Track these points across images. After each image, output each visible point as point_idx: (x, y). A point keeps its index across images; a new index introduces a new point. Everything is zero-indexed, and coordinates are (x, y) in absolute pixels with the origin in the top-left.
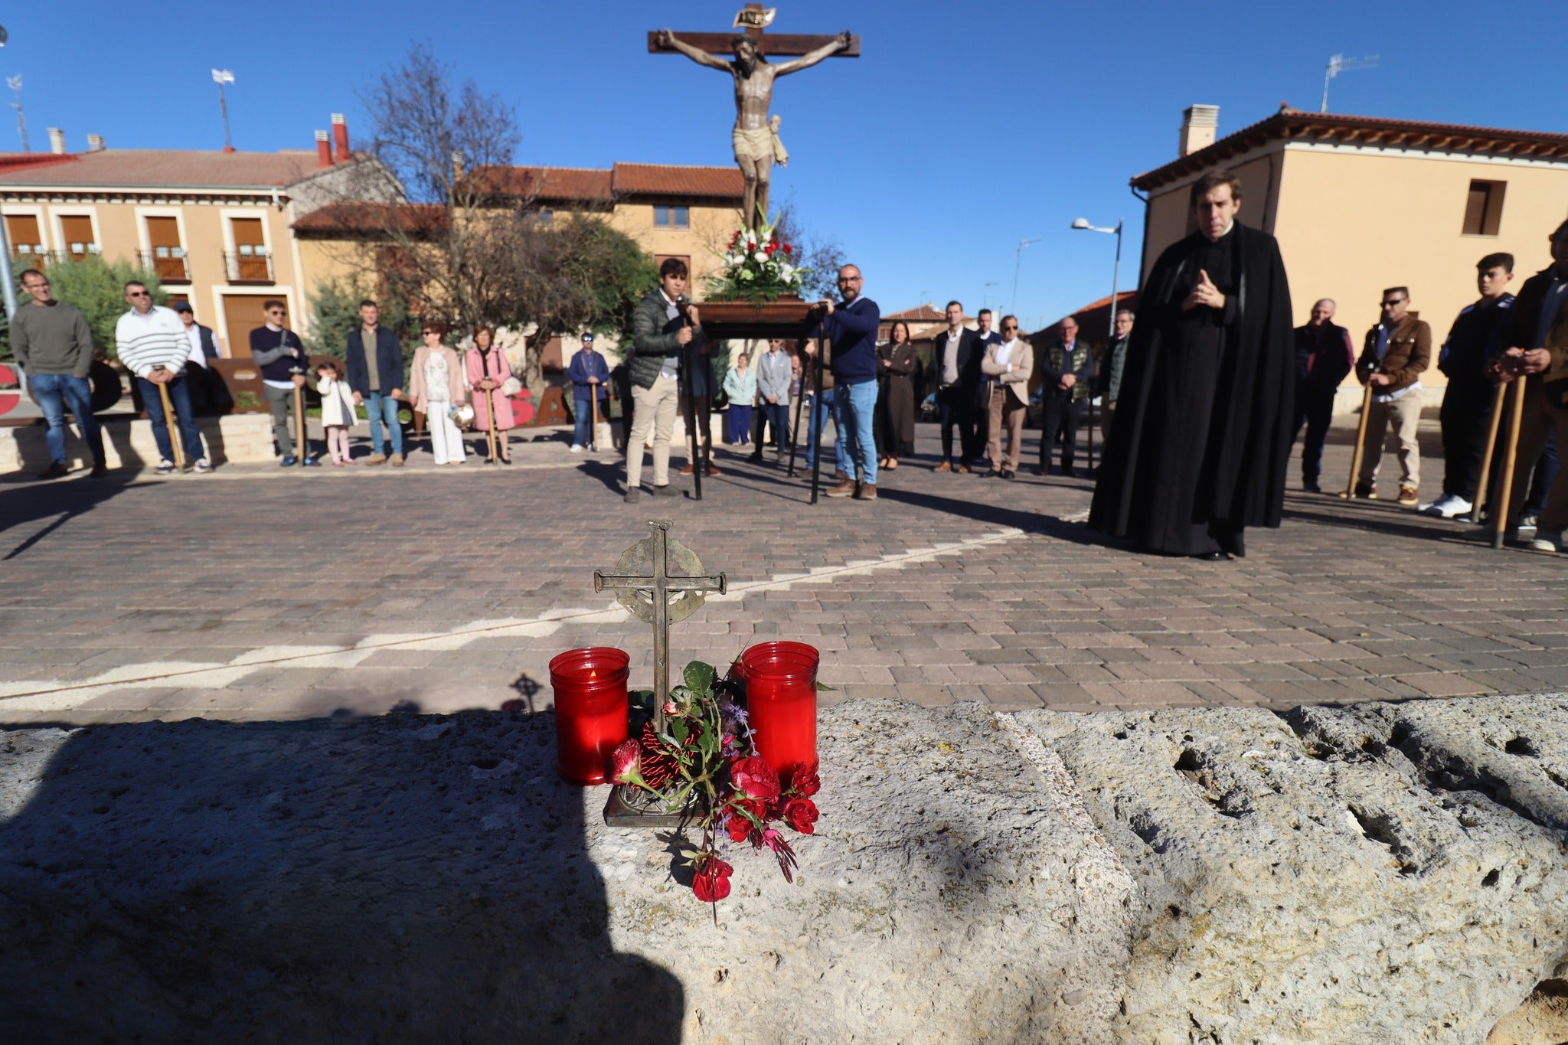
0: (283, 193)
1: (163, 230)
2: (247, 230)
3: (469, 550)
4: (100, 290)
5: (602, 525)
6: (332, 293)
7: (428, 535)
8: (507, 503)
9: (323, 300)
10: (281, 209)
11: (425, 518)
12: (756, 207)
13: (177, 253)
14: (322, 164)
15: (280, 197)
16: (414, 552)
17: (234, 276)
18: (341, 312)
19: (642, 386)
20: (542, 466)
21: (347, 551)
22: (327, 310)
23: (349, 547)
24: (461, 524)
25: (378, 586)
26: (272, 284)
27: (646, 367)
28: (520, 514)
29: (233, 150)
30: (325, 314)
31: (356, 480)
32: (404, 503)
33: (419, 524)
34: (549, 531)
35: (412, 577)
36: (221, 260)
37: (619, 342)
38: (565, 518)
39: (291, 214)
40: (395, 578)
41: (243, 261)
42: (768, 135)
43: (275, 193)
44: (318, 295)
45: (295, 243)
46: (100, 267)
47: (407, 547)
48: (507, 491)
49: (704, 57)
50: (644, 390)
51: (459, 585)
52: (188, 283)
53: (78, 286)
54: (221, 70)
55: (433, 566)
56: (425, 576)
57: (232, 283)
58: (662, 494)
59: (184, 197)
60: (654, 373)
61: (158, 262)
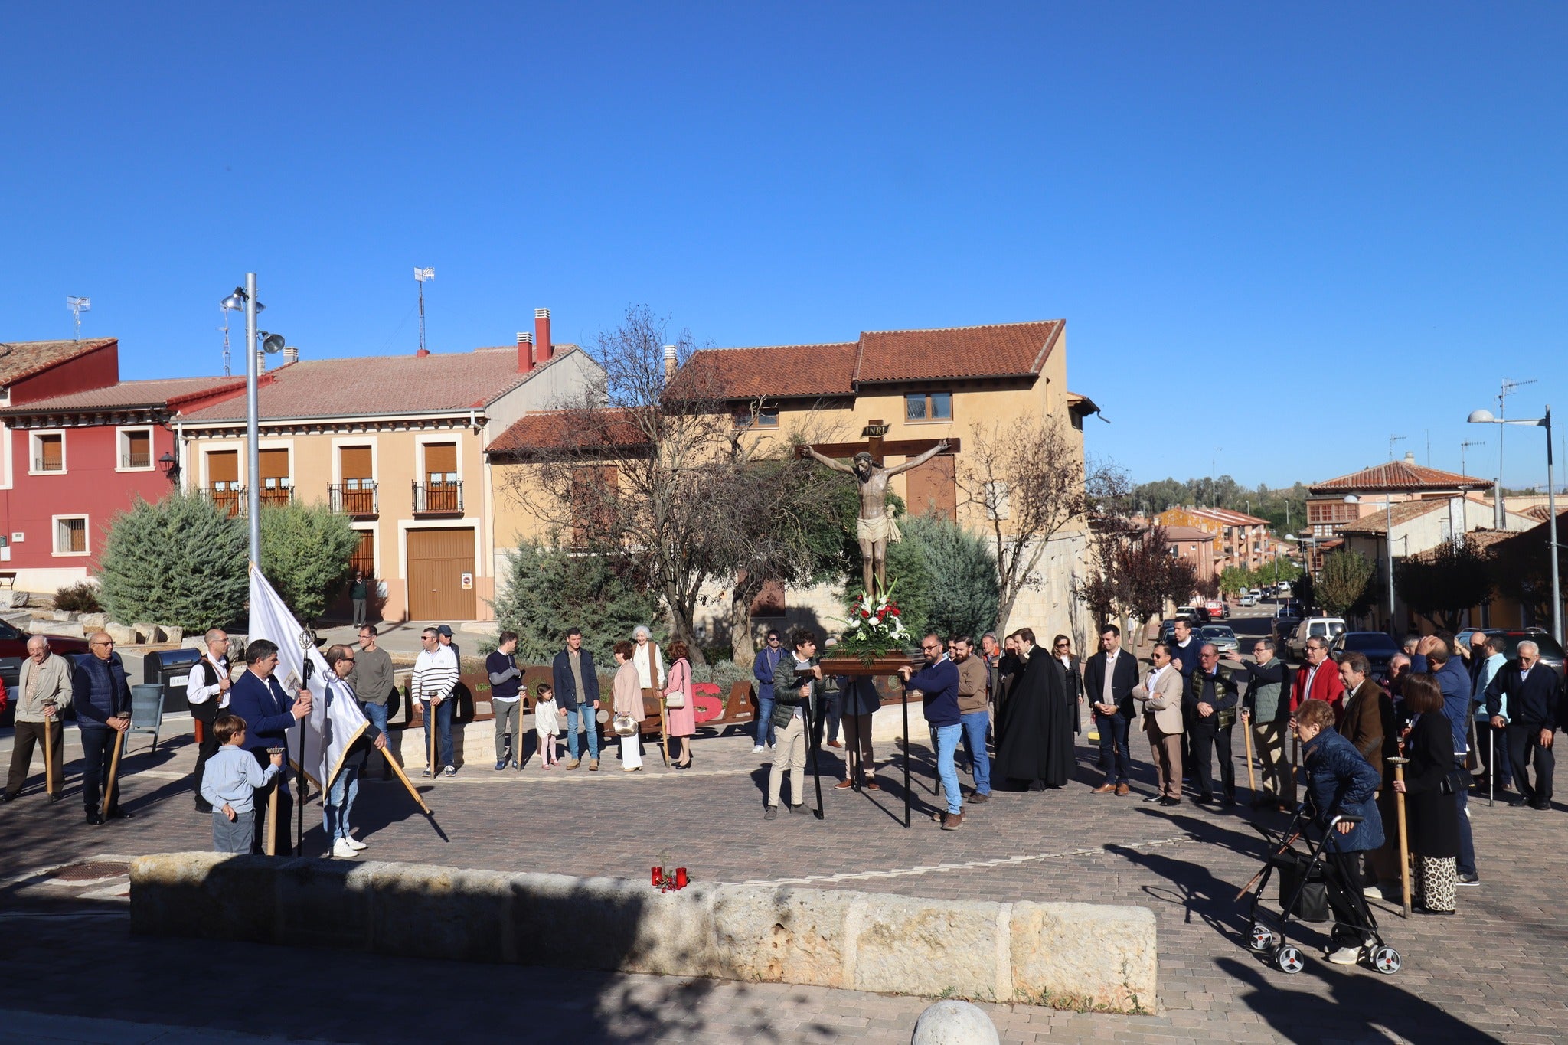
0: (481, 415)
1: (356, 459)
2: (441, 455)
3: (648, 852)
4: (297, 538)
5: (734, 839)
6: (533, 553)
7: (624, 840)
8: (678, 816)
9: (524, 559)
10: (476, 431)
11: (622, 827)
12: (874, 576)
13: (367, 485)
14: (520, 369)
15: (477, 419)
16: (617, 852)
17: (421, 508)
18: (540, 573)
19: (781, 726)
20: (720, 772)
21: (581, 849)
22: (525, 570)
23: (582, 846)
24: (644, 833)
25: (602, 868)
26: (460, 516)
27: (782, 712)
28: (683, 827)
29: (427, 352)
30: (523, 575)
31: (568, 786)
32: (608, 814)
33: (619, 832)
34: (698, 841)
35: (617, 865)
36: (410, 491)
37: (847, 585)
38: (712, 831)
39: (489, 436)
40: (609, 865)
41: (432, 491)
42: (886, 519)
43: (472, 415)
44: (517, 552)
45: (488, 467)
46: (300, 512)
47: (613, 848)
48: (681, 804)
49: (835, 465)
50: (782, 729)
51: (640, 870)
52: (375, 518)
53: (278, 535)
54: (421, 268)
55: (628, 860)
56: (624, 865)
57: (418, 517)
58: (797, 811)
59: (381, 425)
60: (788, 716)
61: (347, 495)
